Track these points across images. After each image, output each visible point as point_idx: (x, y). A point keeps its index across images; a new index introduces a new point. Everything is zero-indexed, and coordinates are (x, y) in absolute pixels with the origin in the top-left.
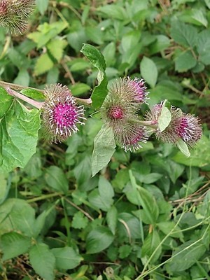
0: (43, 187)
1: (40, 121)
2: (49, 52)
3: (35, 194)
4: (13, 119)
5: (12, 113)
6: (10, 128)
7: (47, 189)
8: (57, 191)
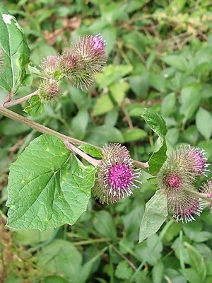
0: (90, 230)
1: (95, 179)
2: (110, 94)
3: (82, 237)
4: (67, 174)
5: (68, 168)
6: (63, 182)
7: (94, 233)
8: (104, 237)
